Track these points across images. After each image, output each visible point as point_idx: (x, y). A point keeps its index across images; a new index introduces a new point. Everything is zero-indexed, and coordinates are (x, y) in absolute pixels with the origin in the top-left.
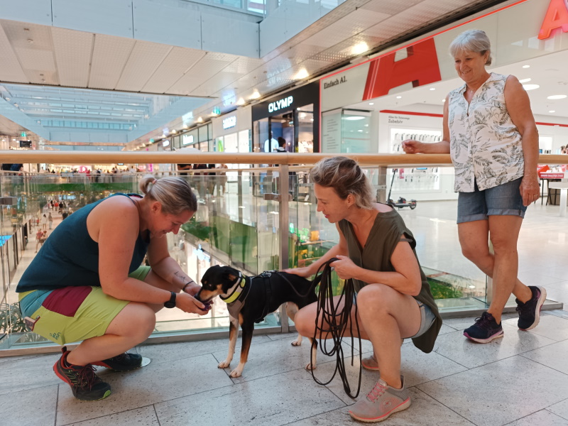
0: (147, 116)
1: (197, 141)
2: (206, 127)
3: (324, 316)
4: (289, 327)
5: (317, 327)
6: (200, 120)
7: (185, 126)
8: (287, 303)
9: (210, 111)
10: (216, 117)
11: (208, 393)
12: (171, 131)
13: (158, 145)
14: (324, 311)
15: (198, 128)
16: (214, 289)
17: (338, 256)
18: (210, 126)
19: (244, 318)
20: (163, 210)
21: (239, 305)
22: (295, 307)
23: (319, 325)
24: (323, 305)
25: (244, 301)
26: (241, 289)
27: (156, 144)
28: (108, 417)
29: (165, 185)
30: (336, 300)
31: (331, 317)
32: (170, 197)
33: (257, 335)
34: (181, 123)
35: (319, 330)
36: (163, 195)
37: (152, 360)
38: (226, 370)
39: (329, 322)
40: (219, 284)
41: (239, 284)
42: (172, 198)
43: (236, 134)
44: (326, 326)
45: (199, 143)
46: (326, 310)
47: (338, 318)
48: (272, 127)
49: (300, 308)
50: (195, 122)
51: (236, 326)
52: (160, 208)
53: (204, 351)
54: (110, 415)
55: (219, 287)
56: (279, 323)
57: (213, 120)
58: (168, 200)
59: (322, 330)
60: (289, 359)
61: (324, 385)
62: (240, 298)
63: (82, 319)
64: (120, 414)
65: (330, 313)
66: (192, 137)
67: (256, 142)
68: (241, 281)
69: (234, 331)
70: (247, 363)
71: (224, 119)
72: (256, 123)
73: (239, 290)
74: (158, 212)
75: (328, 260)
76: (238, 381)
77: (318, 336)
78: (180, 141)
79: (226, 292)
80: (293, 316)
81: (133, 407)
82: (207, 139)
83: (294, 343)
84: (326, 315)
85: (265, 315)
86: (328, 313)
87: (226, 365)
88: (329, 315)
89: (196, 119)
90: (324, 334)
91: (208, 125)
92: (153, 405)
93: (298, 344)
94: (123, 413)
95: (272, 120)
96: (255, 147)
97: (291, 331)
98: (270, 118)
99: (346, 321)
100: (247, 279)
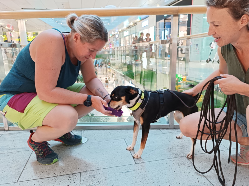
0: (109, 24)
1: (130, 34)
2: (134, 27)
3: (205, 123)
4: (174, 125)
5: (199, 130)
6: (132, 24)
7: (125, 27)
8: (175, 112)
9: (136, 19)
10: (139, 22)
11: (118, 168)
12: (119, 30)
13: (114, 37)
14: (206, 119)
15: (131, 28)
16: (119, 99)
17: (221, 75)
18: (136, 26)
19: (144, 120)
20: (82, 39)
21: (141, 111)
22: (181, 114)
23: (201, 129)
24: (205, 114)
25: (144, 109)
26: (142, 101)
27: (113, 37)
28: (51, 179)
29: (83, 20)
30: (217, 111)
31: (211, 124)
32: (86, 29)
33: (153, 129)
34: (123, 25)
35: (201, 133)
36: (81, 28)
37: (88, 139)
38: (131, 151)
39: (210, 128)
40: (123, 96)
41: (140, 97)
42: (87, 30)
43: (148, 29)
44: (207, 130)
45: (131, 35)
46: (208, 118)
47: (218, 126)
48: (166, 25)
49: (185, 116)
50: (129, 25)
51: (138, 124)
52: (79, 38)
53: (120, 137)
54: (52, 177)
55: (123, 98)
56: (168, 122)
57: (138, 24)
58: (84, 31)
59: (203, 133)
60: (174, 148)
61: (202, 173)
62: (141, 106)
63: (28, 114)
64: (58, 177)
65: (211, 120)
66: (128, 32)
67: (158, 34)
68: (141, 95)
69: (137, 127)
70: (145, 149)
71: (143, 22)
72: (158, 23)
73: (140, 102)
74: (79, 41)
75: (212, 78)
76: (138, 162)
77: (199, 137)
78: (123, 34)
79: (129, 103)
80: (178, 120)
81: (68, 173)
82: (134, 32)
83: (178, 137)
84: (208, 122)
85: (158, 118)
86: (209, 121)
87: (131, 149)
88: (210, 122)
89: (130, 23)
90: (205, 136)
91: (135, 26)
92: (80, 173)
93: (180, 137)
94: (60, 177)
95: (166, 21)
96: (157, 37)
97: (175, 128)
98: (165, 19)
99: (226, 127)
100: (146, 93)
